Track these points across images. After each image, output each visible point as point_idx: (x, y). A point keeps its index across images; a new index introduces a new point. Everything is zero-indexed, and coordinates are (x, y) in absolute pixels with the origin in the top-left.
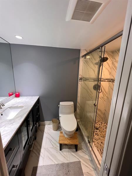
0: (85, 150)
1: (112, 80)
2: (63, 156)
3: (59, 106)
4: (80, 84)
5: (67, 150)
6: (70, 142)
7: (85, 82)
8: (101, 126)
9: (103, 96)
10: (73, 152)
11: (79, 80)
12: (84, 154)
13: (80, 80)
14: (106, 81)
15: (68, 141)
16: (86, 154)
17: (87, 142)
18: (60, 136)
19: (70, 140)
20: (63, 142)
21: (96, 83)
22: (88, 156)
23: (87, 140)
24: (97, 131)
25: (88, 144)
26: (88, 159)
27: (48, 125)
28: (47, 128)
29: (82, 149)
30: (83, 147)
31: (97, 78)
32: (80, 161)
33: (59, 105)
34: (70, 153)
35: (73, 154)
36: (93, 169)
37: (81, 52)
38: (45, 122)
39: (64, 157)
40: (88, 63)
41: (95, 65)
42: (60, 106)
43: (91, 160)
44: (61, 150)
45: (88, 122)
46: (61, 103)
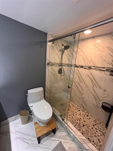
0: (61, 128)
1: (70, 65)
2: (43, 148)
3: (27, 95)
4: (48, 69)
5: (46, 138)
6: (49, 129)
7: (52, 67)
8: (64, 102)
9: (64, 78)
10: (52, 137)
11: (46, 65)
12: (61, 133)
13: (48, 65)
14: (66, 65)
15: (46, 130)
16: (62, 131)
17: (61, 120)
18: (36, 129)
19: (48, 126)
20: (42, 133)
21: (60, 67)
22: (65, 132)
23: (61, 119)
24: (63, 108)
25: (63, 122)
26: (65, 135)
27: (13, 121)
28: (13, 125)
29: (58, 129)
30: (58, 127)
31: (61, 63)
32: (61, 142)
33: (27, 93)
34: (49, 140)
35: (53, 138)
36: (71, 142)
37: (48, 36)
38: (8, 119)
39: (46, 148)
40: (54, 49)
41: (59, 52)
42: (29, 95)
43: (68, 134)
44: (39, 143)
45: (55, 102)
46: (30, 91)
